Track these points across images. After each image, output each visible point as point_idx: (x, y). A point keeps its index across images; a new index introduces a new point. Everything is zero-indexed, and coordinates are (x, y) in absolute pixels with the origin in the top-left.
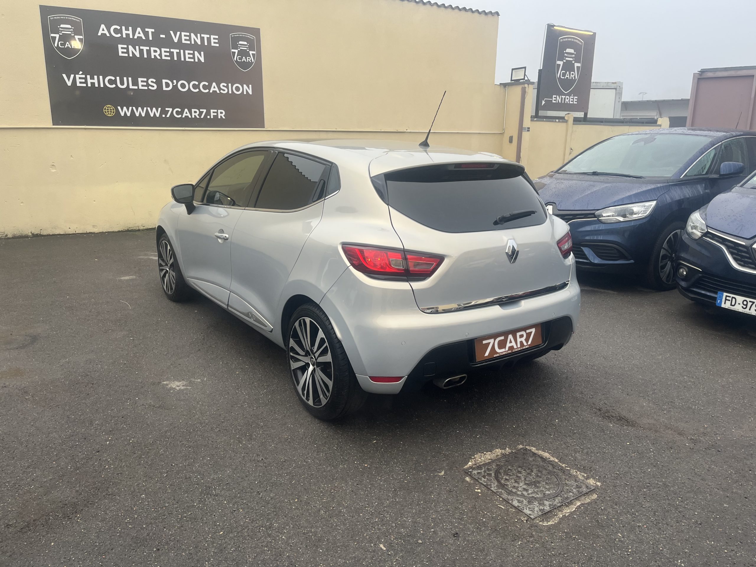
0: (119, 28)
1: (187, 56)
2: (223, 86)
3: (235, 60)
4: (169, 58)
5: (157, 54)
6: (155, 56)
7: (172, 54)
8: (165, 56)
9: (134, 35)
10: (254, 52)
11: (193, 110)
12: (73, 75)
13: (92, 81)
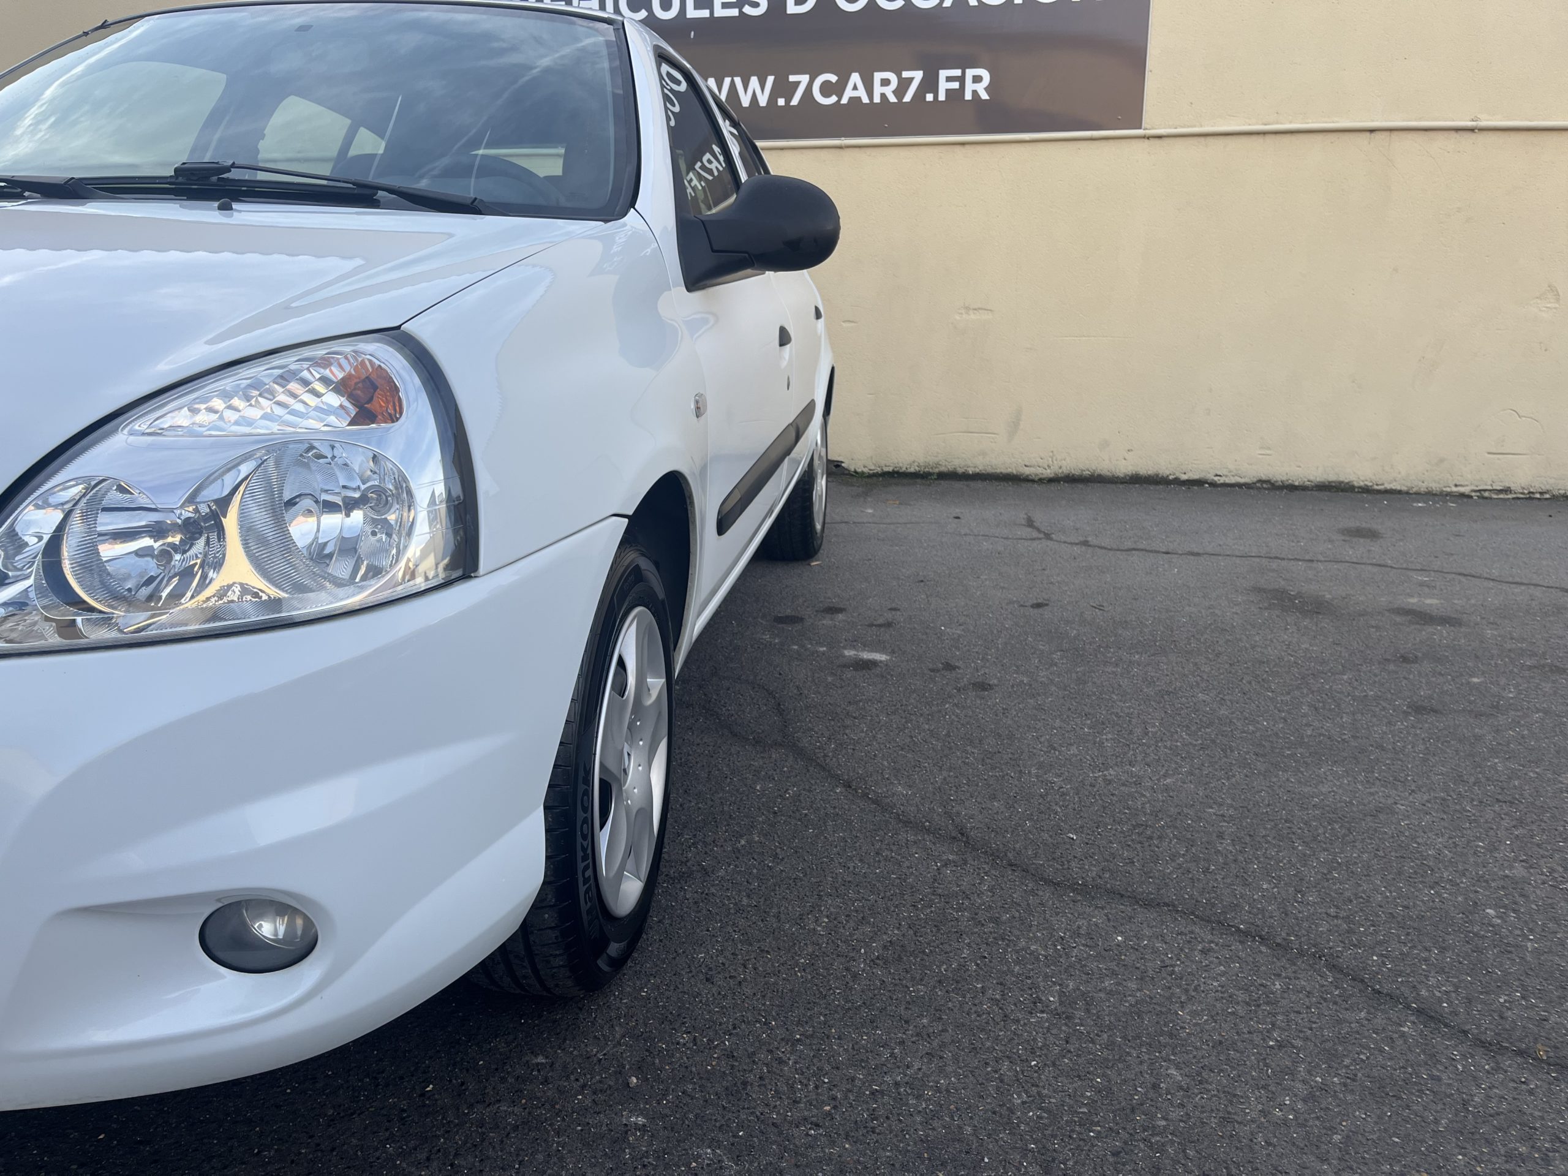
11: (878, 76)
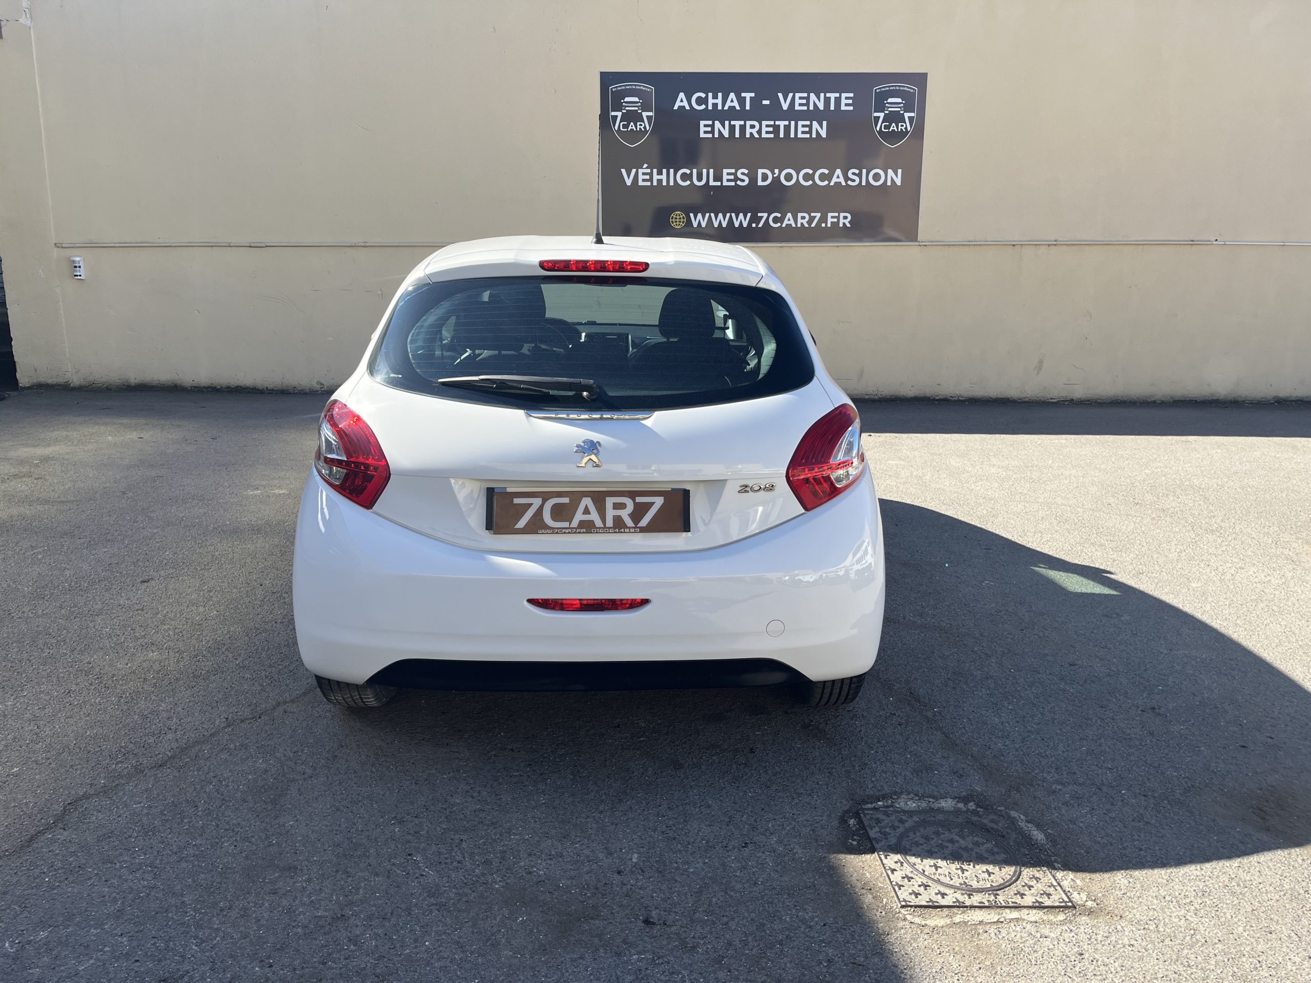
0: (703, 95)
1: (800, 129)
2: (854, 174)
3: (878, 130)
4: (772, 136)
5: (754, 131)
6: (751, 134)
7: (776, 128)
8: (767, 132)
9: (723, 105)
10: (912, 114)
11: (800, 215)
12: (635, 170)
13: (660, 177)
